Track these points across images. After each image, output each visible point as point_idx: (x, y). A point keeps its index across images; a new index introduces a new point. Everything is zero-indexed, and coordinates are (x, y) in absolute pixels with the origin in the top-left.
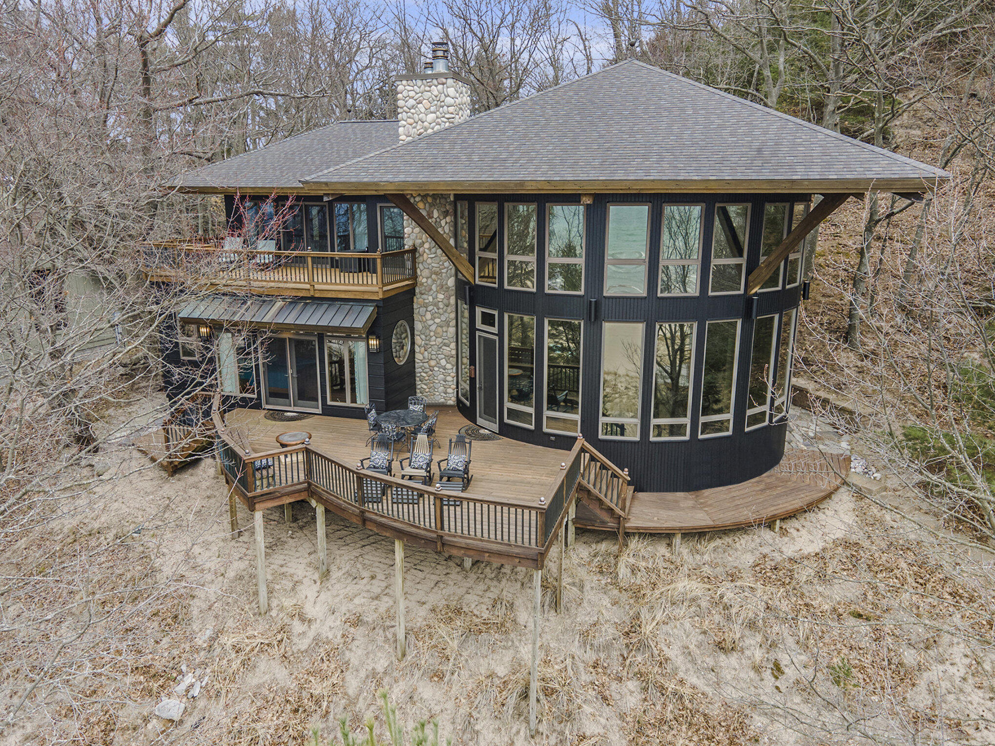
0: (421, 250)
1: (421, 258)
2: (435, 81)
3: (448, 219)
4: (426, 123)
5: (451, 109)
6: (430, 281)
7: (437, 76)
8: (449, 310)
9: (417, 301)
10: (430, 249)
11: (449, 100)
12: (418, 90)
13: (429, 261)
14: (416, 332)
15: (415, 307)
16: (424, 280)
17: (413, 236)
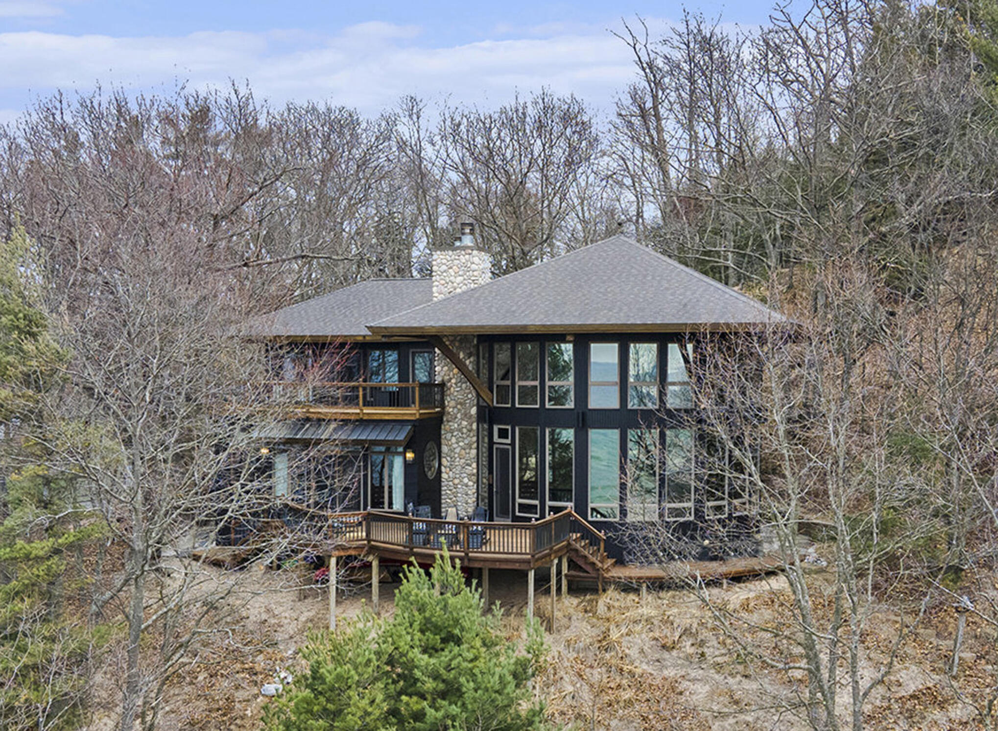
0: (449, 384)
1: (448, 392)
2: (463, 252)
3: (472, 359)
4: (455, 284)
5: (475, 273)
6: (455, 410)
7: (464, 248)
8: (472, 435)
9: (445, 428)
10: (456, 384)
11: (474, 267)
12: (449, 258)
13: (456, 394)
14: (443, 455)
15: (443, 432)
16: (451, 410)
17: (442, 374)
